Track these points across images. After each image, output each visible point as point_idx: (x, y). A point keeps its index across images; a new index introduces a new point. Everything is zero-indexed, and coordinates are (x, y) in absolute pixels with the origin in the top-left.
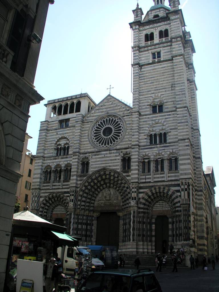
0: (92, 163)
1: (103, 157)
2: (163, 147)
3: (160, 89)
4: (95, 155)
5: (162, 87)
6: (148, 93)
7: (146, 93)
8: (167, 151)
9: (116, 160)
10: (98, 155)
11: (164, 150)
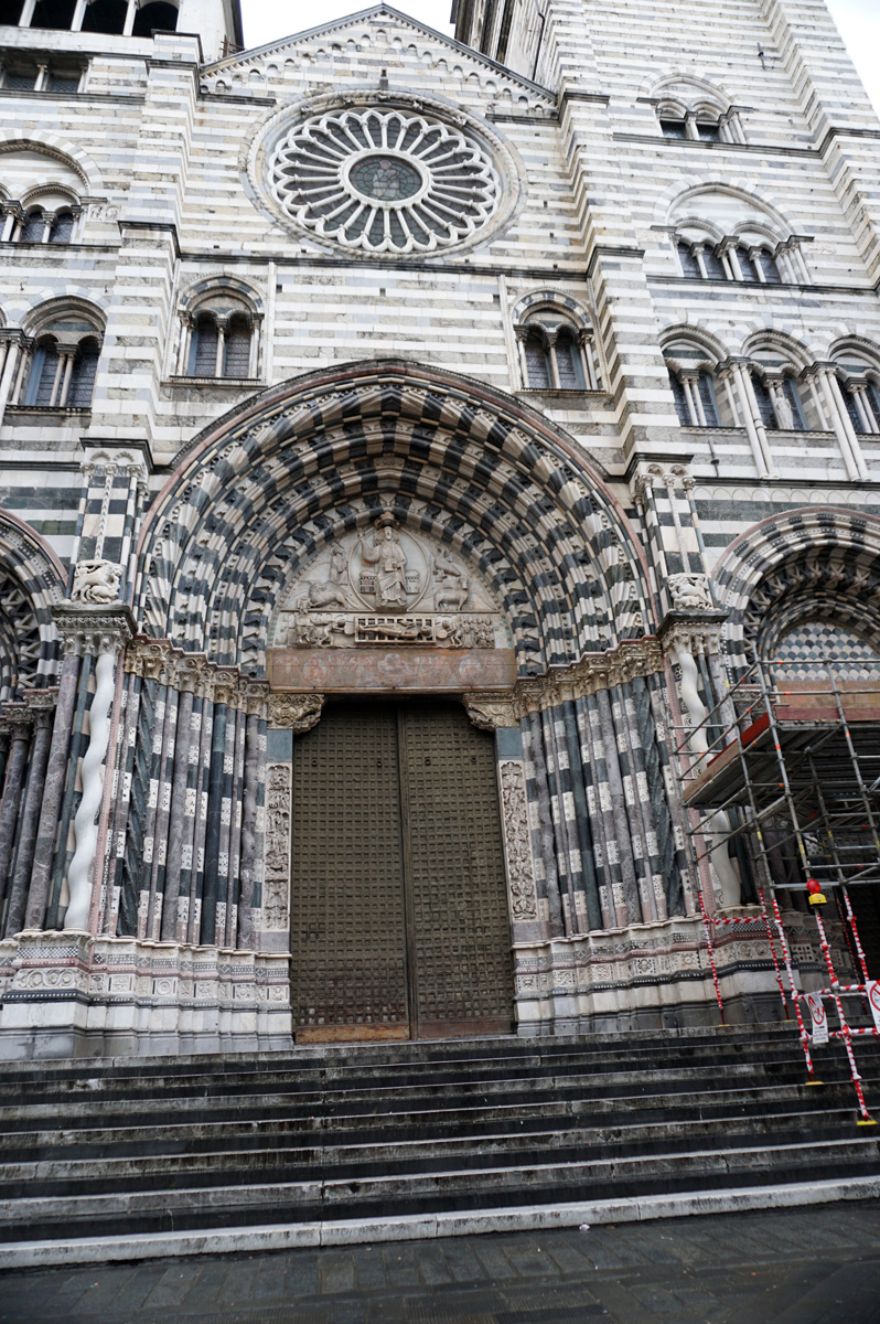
0: (283, 325)
1: (367, 300)
2: (786, 301)
3: (695, 52)
4: (309, 280)
5: (702, 43)
6: (629, 50)
7: (621, 50)
8: (820, 328)
9: (473, 324)
10: (330, 281)
11: (799, 317)
